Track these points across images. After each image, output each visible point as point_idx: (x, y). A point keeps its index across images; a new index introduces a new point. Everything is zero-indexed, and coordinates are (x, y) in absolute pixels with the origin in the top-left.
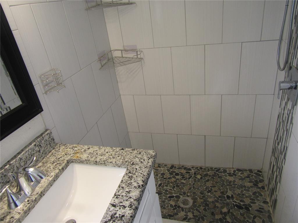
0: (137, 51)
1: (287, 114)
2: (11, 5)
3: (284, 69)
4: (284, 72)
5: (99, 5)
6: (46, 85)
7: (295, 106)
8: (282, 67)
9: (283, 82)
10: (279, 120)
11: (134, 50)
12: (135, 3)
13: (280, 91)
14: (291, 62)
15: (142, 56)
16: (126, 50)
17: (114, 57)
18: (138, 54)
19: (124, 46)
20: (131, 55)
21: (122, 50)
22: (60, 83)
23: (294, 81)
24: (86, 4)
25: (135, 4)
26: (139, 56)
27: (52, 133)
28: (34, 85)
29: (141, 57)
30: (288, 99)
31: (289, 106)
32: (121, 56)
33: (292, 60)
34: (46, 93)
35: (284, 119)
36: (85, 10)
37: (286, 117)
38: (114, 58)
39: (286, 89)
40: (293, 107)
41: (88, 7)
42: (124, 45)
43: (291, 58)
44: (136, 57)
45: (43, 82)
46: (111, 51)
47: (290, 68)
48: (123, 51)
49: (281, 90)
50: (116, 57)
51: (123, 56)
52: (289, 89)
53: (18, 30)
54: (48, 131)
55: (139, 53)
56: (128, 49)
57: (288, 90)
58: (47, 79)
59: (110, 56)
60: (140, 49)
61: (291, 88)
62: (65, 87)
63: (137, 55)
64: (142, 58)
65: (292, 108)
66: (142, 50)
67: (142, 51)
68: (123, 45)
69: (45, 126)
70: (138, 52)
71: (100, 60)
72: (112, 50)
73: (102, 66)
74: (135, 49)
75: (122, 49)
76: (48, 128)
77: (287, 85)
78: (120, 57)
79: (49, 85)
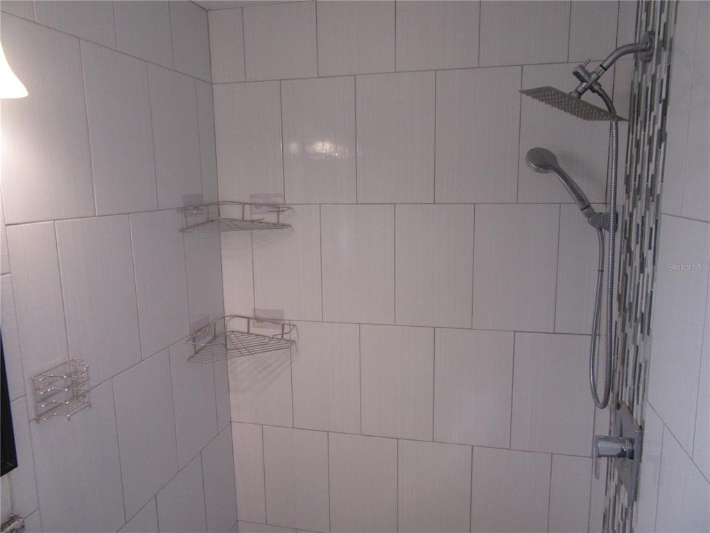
0: (283, 325)
1: (622, 518)
2: (9, 223)
3: (605, 404)
4: (606, 411)
5: (212, 221)
6: (44, 400)
7: (634, 502)
8: (601, 398)
9: (606, 439)
10: (606, 526)
11: (277, 321)
12: (291, 226)
13: (598, 459)
14: (618, 392)
15: (293, 336)
16: (258, 320)
17: (228, 330)
18: (285, 331)
19: (255, 309)
20: (271, 331)
21: (249, 319)
22: (80, 394)
23: (628, 439)
24: (184, 219)
25: (290, 228)
26: (286, 337)
27: (26, 527)
28: (11, 399)
29: (292, 338)
30: (620, 482)
31: (624, 498)
32: (246, 331)
33: (621, 387)
34: (38, 419)
35: (616, 528)
36: (180, 231)
37: (619, 525)
38: (228, 334)
39: (614, 456)
40: (631, 504)
41: (187, 226)
42: (256, 307)
43: (619, 382)
44: (280, 337)
45: (38, 392)
46: (224, 317)
47: (618, 406)
48: (251, 321)
49: (600, 456)
50: (233, 332)
51: (251, 331)
52: (619, 456)
53: (9, 275)
54: (16, 522)
55: (287, 329)
56: (265, 317)
57: (616, 459)
58: (50, 384)
59: (219, 329)
60: (290, 321)
61: (622, 454)
62: (90, 406)
63: (282, 334)
64: (294, 341)
65: (628, 505)
66: (295, 323)
67: (294, 326)
68: (253, 307)
69: (12, 508)
70: (285, 326)
71: (194, 340)
72: (227, 314)
73: (196, 353)
74: (280, 320)
75: (250, 314)
76: (16, 514)
77: (615, 448)
78: (244, 333)
79: (50, 400)
